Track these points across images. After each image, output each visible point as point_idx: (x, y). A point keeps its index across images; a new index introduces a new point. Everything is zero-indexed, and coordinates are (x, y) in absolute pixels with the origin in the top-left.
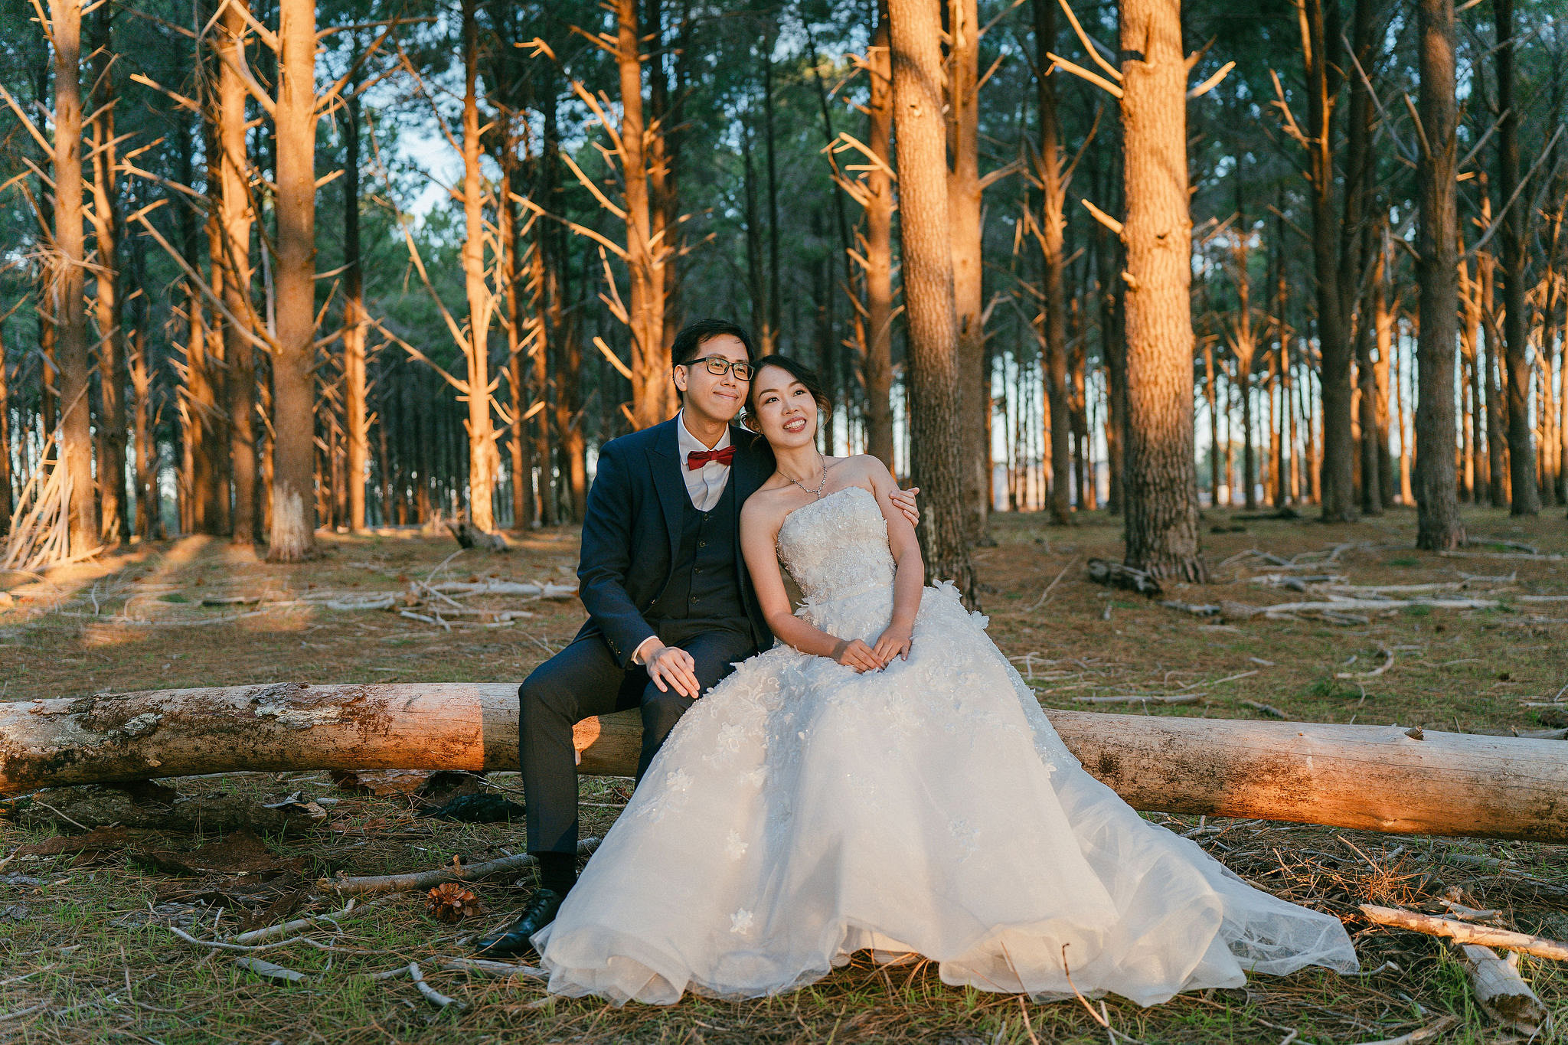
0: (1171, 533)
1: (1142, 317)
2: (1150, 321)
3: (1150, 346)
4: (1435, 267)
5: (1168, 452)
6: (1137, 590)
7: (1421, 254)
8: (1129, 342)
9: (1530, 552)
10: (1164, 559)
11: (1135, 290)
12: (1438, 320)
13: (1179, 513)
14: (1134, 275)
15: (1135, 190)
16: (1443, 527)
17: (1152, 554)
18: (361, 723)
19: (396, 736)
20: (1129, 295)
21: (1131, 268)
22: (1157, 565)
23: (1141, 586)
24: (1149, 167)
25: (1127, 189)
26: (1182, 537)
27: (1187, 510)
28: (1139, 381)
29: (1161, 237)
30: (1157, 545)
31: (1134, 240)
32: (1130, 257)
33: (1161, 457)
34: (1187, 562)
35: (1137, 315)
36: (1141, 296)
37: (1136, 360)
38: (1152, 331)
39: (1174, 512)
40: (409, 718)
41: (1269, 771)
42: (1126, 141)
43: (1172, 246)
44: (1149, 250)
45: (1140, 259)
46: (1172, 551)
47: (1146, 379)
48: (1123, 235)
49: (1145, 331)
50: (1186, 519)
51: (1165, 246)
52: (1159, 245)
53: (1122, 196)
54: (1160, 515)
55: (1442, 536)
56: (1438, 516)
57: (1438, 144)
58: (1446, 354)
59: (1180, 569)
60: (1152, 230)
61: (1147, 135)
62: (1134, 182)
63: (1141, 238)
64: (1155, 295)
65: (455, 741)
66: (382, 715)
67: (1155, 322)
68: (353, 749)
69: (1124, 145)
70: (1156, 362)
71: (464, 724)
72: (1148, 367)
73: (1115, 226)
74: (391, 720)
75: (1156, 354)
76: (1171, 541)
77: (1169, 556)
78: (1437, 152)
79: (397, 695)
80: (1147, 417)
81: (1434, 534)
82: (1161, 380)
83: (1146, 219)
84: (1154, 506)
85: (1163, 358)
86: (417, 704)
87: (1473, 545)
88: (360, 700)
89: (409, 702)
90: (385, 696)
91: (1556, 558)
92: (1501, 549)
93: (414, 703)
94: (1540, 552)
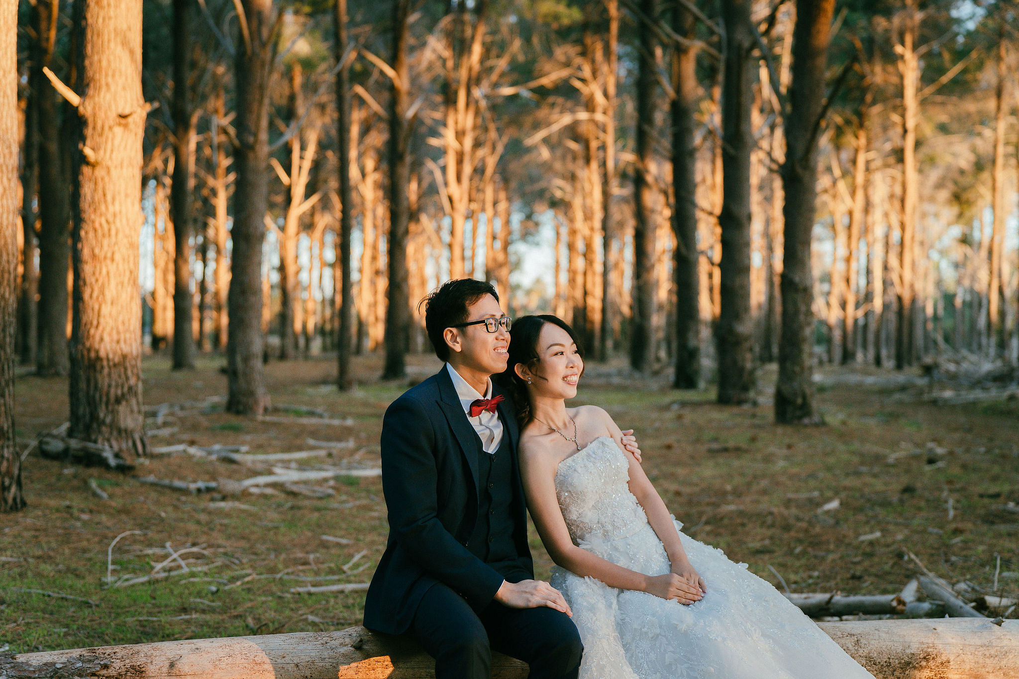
0: (122, 408)
1: (100, 192)
2: (109, 197)
3: (108, 222)
5: (121, 328)
6: (107, 467)
7: (240, 140)
8: (85, 216)
9: (321, 416)
10: (115, 433)
11: (93, 166)
13: (130, 388)
14: (93, 149)
15: (96, 65)
16: (252, 393)
17: (104, 429)
20: (86, 170)
21: (88, 142)
22: (108, 440)
23: (112, 462)
24: (112, 45)
25: (87, 63)
26: (132, 411)
27: (136, 385)
28: (94, 256)
29: (123, 117)
30: (108, 420)
31: (94, 115)
32: (89, 132)
33: (114, 332)
34: (137, 436)
35: (95, 190)
36: (99, 172)
37: (91, 235)
38: (111, 208)
39: (126, 389)
41: (925, 658)
42: (89, 16)
43: (132, 126)
44: (110, 128)
45: (101, 135)
46: (122, 426)
47: (102, 255)
48: (81, 109)
49: (103, 207)
50: (136, 394)
51: (126, 126)
52: (120, 124)
53: (82, 70)
54: (112, 391)
55: (252, 402)
59: (130, 443)
60: (113, 108)
61: (112, 13)
62: (96, 58)
63: (103, 115)
64: (114, 173)
67: (114, 199)
69: (85, 18)
70: (113, 239)
72: (106, 242)
73: (73, 98)
75: (113, 232)
76: (121, 416)
77: (120, 431)
79: (151, 658)
80: (102, 292)
81: (245, 400)
82: (117, 257)
83: (108, 97)
84: (106, 380)
85: (120, 235)
86: (184, 666)
87: (276, 410)
88: (106, 667)
89: (172, 665)
90: (140, 660)
91: (349, 422)
92: (299, 414)
93: (179, 665)
94: (331, 417)
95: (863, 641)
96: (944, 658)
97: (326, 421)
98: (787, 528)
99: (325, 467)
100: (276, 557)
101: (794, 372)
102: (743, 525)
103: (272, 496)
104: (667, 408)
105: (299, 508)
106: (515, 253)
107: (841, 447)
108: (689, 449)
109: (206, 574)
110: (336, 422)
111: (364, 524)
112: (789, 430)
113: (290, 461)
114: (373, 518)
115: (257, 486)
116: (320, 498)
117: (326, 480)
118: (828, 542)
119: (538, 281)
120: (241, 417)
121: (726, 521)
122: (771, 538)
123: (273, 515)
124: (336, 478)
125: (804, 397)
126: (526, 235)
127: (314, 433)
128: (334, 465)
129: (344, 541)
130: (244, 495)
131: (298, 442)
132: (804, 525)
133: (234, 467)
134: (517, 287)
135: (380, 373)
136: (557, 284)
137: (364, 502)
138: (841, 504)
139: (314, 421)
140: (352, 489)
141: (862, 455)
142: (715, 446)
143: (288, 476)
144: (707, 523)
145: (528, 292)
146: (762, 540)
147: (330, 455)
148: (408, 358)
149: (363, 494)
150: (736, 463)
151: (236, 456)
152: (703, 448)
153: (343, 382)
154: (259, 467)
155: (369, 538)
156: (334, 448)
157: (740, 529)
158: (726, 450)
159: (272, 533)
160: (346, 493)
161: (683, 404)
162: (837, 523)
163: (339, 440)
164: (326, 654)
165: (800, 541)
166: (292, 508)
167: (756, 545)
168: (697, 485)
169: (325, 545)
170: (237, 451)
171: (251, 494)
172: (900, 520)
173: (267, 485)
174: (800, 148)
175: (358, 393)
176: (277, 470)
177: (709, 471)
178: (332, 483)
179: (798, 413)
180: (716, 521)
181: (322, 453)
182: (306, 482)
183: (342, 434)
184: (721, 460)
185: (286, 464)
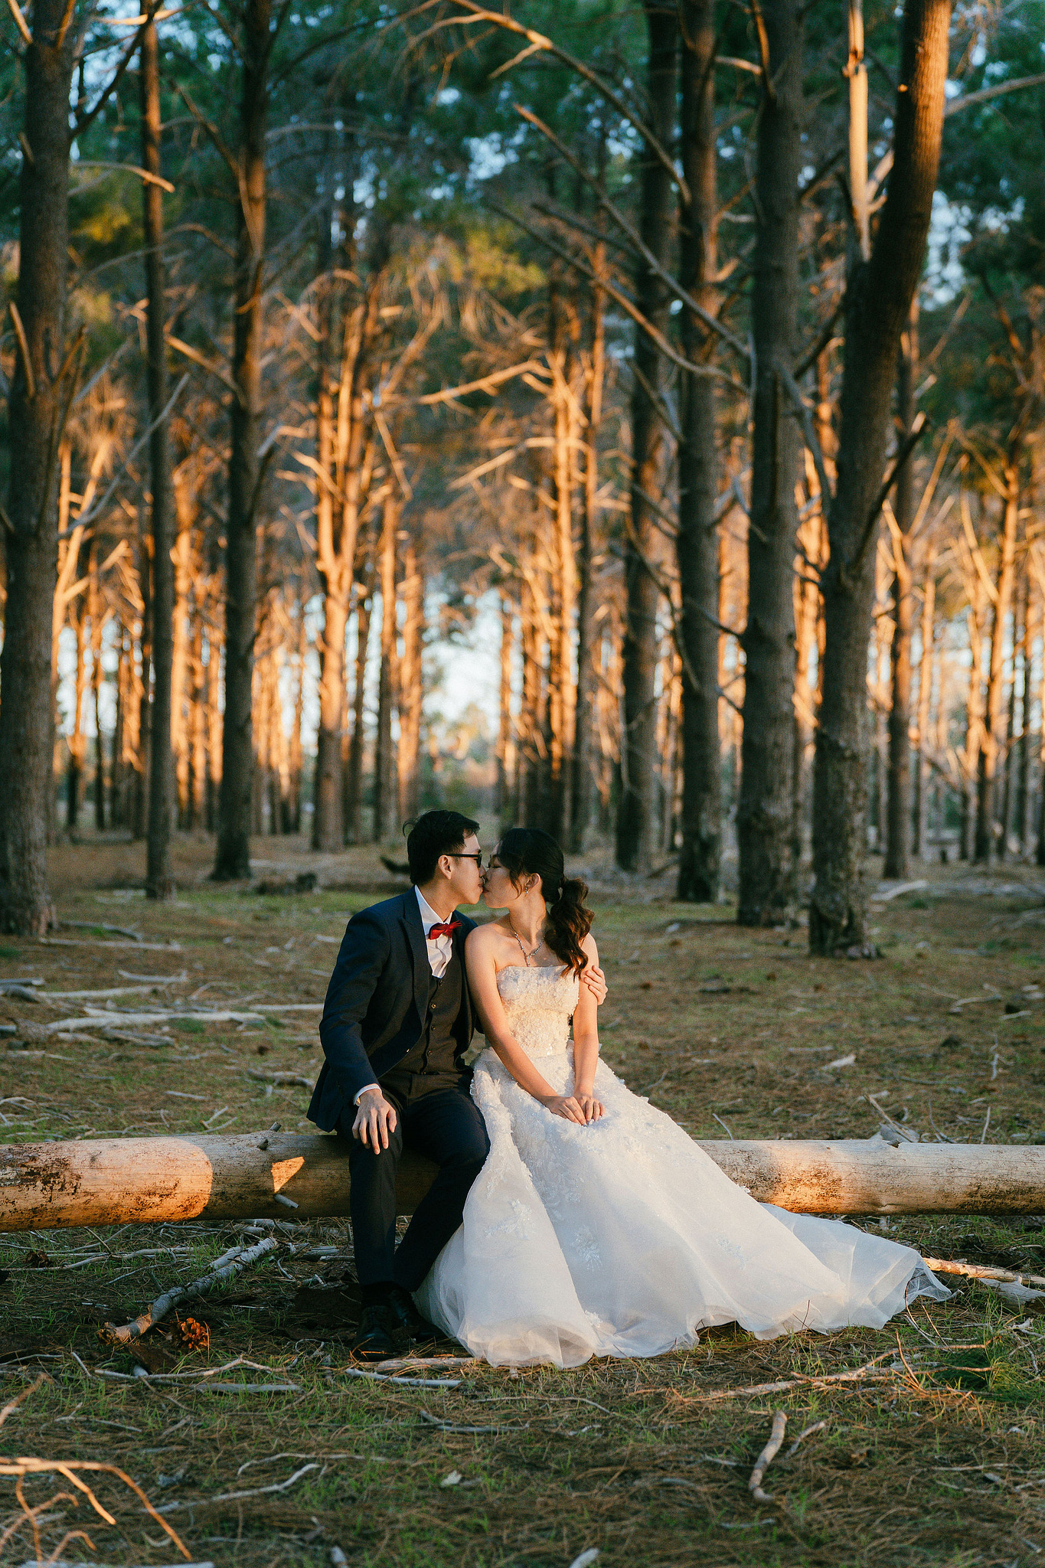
4: (34, 546)
7: (16, 524)
9: (133, 938)
12: (34, 618)
16: (31, 902)
18: (45, 1183)
19: (86, 1193)
40: (100, 1175)
55: (28, 915)
56: (24, 887)
57: (43, 376)
58: (42, 665)
65: (150, 1194)
66: (67, 1173)
68: (34, 1210)
71: (162, 1177)
74: (79, 1178)
78: (42, 388)
79: (78, 1152)
81: (18, 911)
86: (103, 1160)
87: (65, 928)
88: (34, 1159)
89: (93, 1159)
90: (64, 1154)
91: (176, 947)
92: (101, 935)
93: (100, 1159)
94: (147, 940)
95: (754, 1158)
96: (835, 1177)
97: (143, 945)
98: (770, 1085)
99: (154, 1009)
100: (115, 1113)
101: (837, 879)
102: (714, 1081)
103: (89, 1044)
104: (660, 930)
105: (129, 1059)
106: (433, 660)
107: (894, 989)
108: (675, 990)
109: (34, 1129)
110: (158, 947)
111: (219, 1079)
112: (827, 964)
113: (104, 1000)
114: (232, 1073)
115: (67, 1031)
116: (156, 1048)
117: (157, 1025)
118: (817, 1102)
119: (471, 709)
120: (14, 938)
121: (692, 1077)
122: (746, 1096)
123: (95, 1067)
124: (172, 1022)
125: (851, 916)
126: (449, 633)
127: (125, 963)
128: (166, 1006)
129: (197, 1097)
130: (51, 1042)
131: (105, 974)
132: (792, 1081)
133: (29, 1005)
134: (437, 717)
135: (209, 869)
136: (505, 717)
137: (216, 1053)
138: (856, 1060)
139: (124, 944)
140: (195, 1037)
141: (918, 1001)
142: (713, 986)
143: (109, 1019)
144: (668, 1078)
145: (456, 727)
146: (735, 1098)
147: (155, 992)
148: (255, 844)
149: (212, 1044)
150: (735, 1009)
151: (29, 991)
152: (692, 989)
153: (155, 885)
154: (65, 1007)
155: (228, 1095)
156: (162, 983)
157: (709, 1085)
158: (726, 991)
159: (102, 1086)
160: (189, 1043)
161: (685, 925)
162: (838, 1081)
163: (165, 972)
164: (234, 1153)
165: (781, 1099)
166: (119, 1059)
167: (726, 1104)
168: (672, 1036)
169: (171, 1101)
170: (28, 985)
171: (62, 1041)
172: (925, 1080)
173: (82, 1030)
174: (849, 548)
175: (178, 903)
176: (89, 1010)
177: (694, 1020)
178: (166, 1029)
179: (842, 940)
180: (680, 1077)
181: (146, 990)
182: (131, 1027)
183: (169, 964)
184: (716, 1005)
185: (101, 1004)
